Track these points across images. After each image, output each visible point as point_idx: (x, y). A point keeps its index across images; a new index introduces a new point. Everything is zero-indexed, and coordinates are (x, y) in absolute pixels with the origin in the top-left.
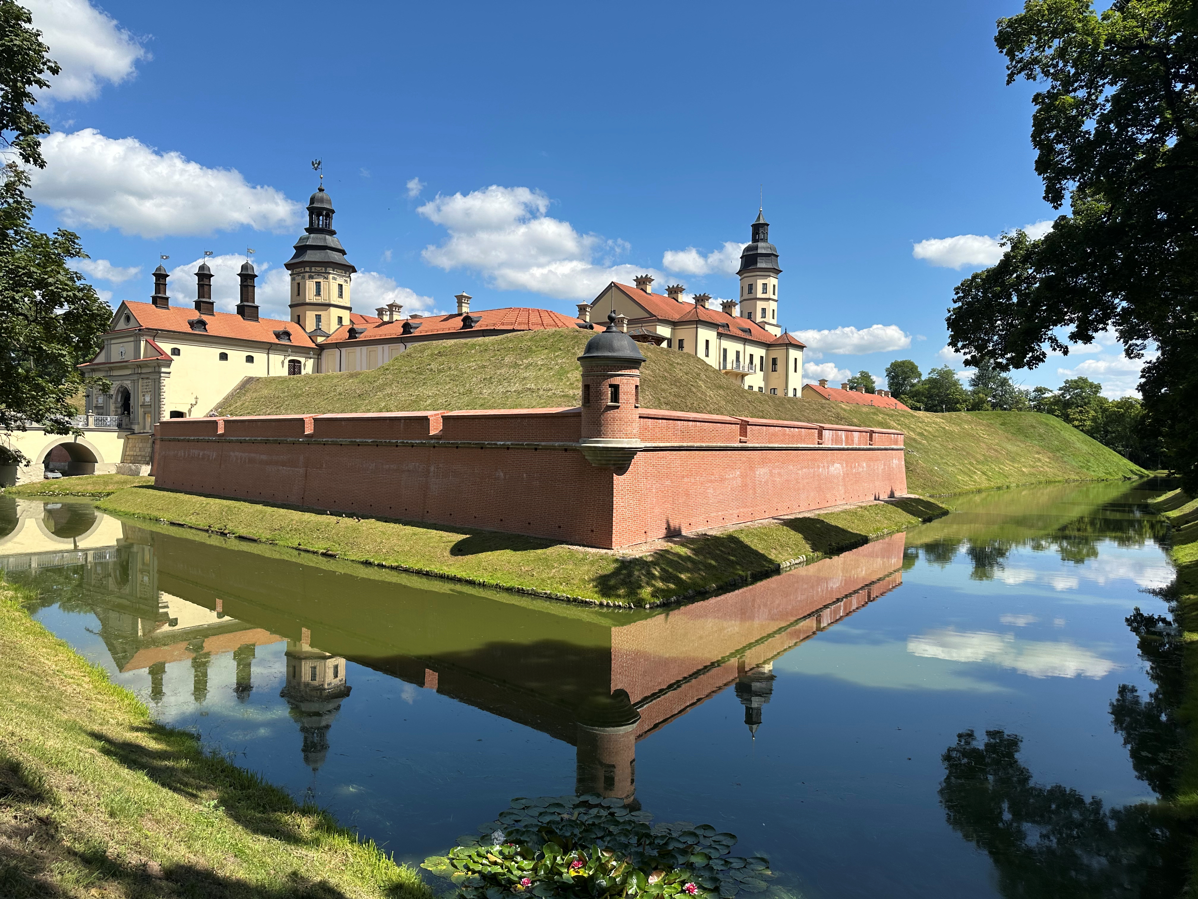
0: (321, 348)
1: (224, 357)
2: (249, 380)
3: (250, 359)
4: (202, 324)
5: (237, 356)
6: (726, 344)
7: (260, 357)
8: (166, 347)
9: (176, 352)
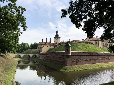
0: (57, 45)
1: (48, 47)
2: (50, 49)
3: (50, 47)
4: (46, 44)
5: (49, 46)
6: (103, 43)
7: (51, 46)
8: (43, 46)
9: (44, 46)
